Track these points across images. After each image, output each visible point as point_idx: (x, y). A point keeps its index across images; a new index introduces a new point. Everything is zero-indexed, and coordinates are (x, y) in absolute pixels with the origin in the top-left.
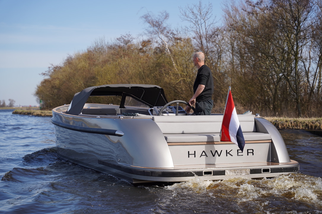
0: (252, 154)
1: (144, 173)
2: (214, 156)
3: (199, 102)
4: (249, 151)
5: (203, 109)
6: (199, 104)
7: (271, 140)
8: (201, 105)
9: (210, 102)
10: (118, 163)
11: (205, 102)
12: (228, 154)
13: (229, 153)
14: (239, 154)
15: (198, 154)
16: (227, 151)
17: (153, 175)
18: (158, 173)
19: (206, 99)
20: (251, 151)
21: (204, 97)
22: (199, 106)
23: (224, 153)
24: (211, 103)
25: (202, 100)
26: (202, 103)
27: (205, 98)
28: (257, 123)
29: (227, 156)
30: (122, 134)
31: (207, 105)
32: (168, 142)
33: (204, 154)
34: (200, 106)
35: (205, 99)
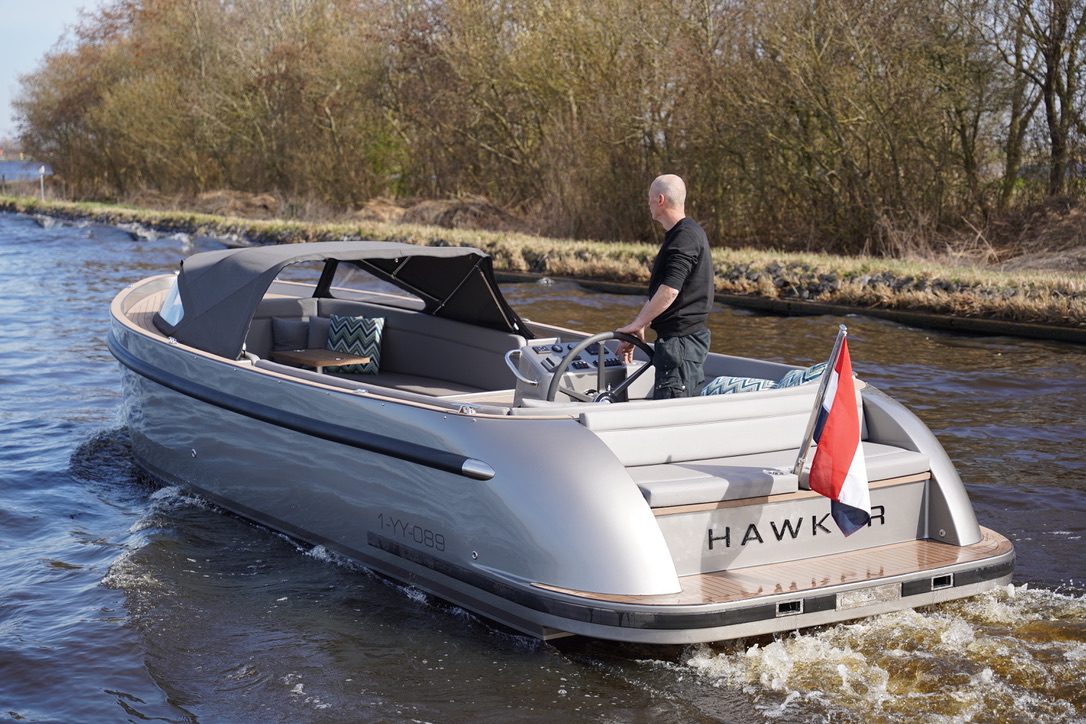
0: (879, 519)
1: (589, 613)
2: (779, 537)
3: (665, 340)
4: (873, 513)
5: (678, 361)
6: (667, 346)
7: (930, 471)
8: (673, 349)
9: (701, 337)
10: (474, 565)
11: (686, 339)
12: (818, 529)
13: (820, 525)
15: (737, 535)
16: (814, 518)
17: (624, 622)
18: (641, 616)
19: (690, 330)
20: (878, 512)
21: (684, 323)
22: (666, 353)
23: (807, 524)
24: (704, 341)
25: (675, 334)
26: (675, 341)
27: (685, 326)
28: (871, 410)
29: (814, 533)
30: (489, 473)
31: (691, 347)
32: (653, 505)
33: (752, 534)
34: (669, 351)
35: (685, 329)
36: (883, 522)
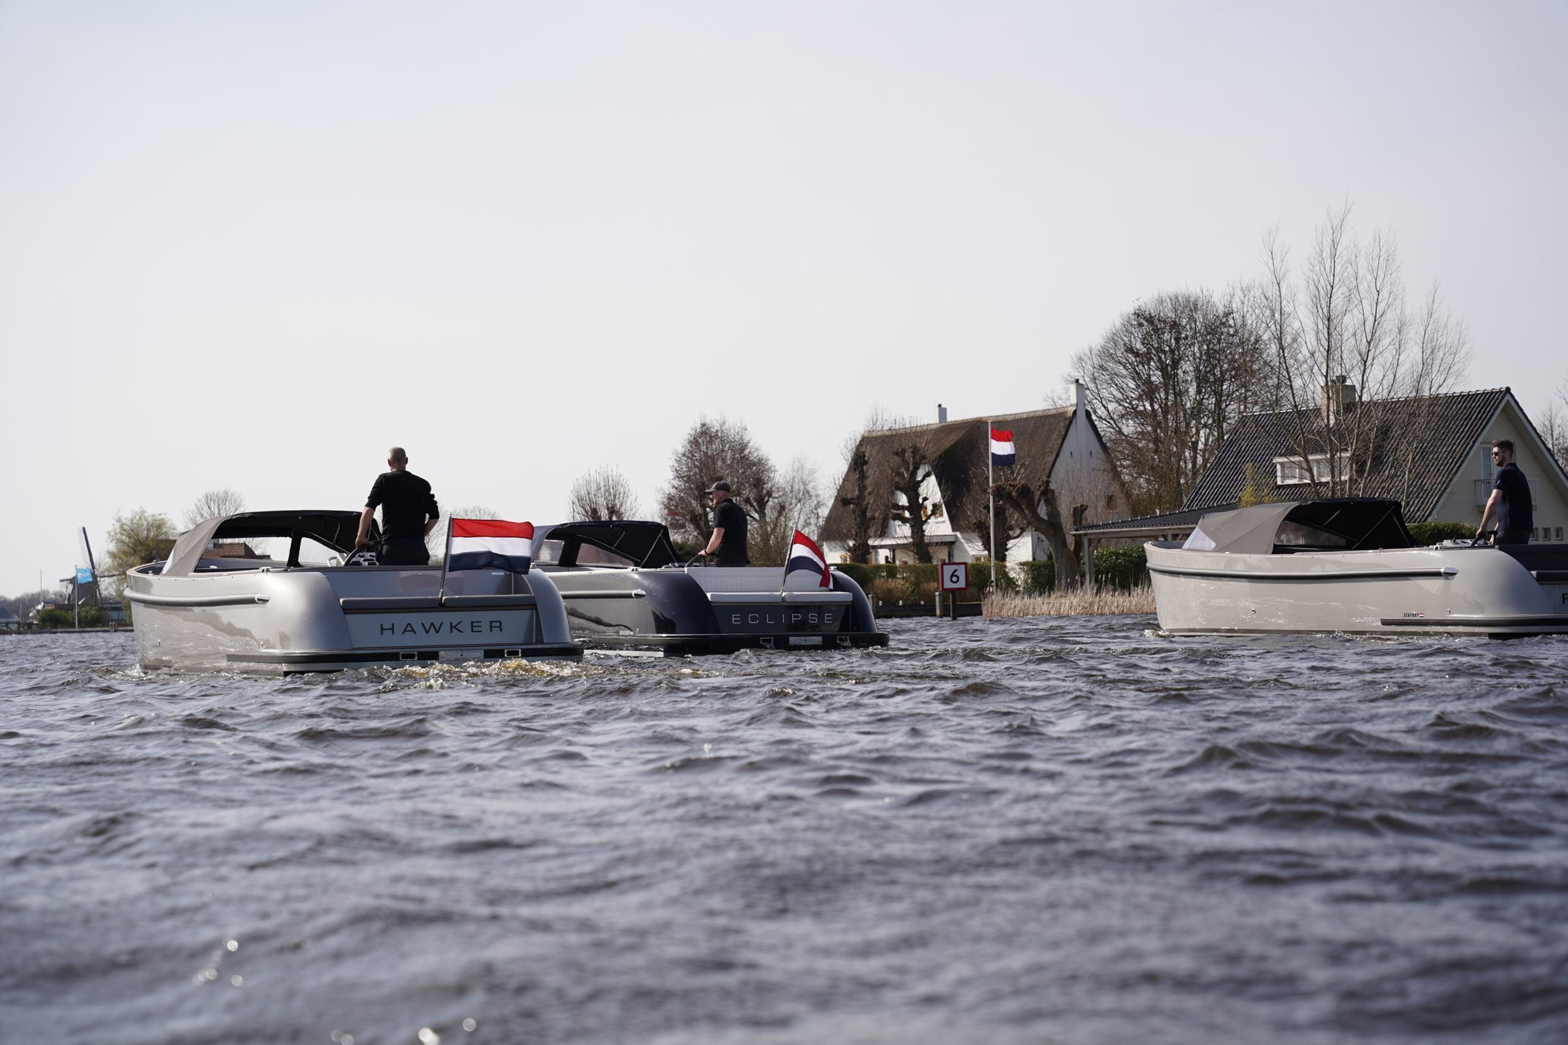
0: (499, 629)
2: (427, 632)
4: (493, 624)
12: (454, 629)
13: (455, 627)
14: (475, 629)
15: (399, 629)
16: (451, 623)
20: (498, 624)
23: (446, 628)
29: (451, 632)
32: (343, 607)
33: (409, 628)
36: (501, 630)
